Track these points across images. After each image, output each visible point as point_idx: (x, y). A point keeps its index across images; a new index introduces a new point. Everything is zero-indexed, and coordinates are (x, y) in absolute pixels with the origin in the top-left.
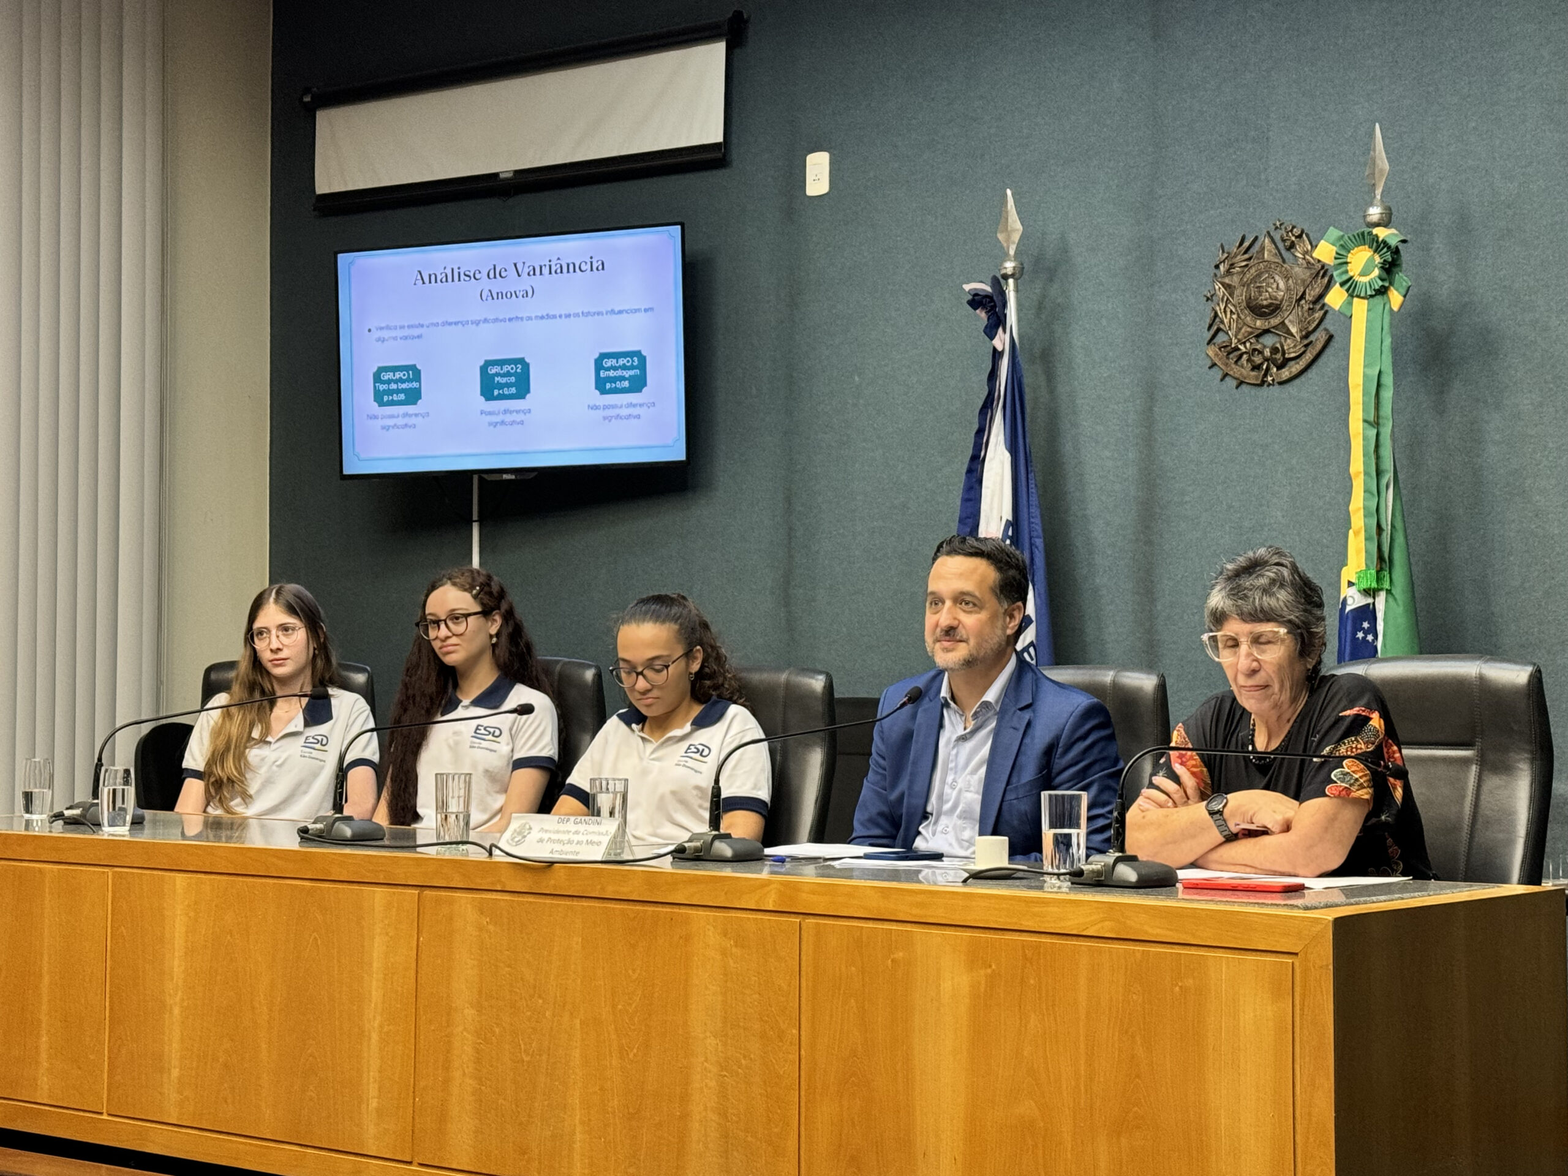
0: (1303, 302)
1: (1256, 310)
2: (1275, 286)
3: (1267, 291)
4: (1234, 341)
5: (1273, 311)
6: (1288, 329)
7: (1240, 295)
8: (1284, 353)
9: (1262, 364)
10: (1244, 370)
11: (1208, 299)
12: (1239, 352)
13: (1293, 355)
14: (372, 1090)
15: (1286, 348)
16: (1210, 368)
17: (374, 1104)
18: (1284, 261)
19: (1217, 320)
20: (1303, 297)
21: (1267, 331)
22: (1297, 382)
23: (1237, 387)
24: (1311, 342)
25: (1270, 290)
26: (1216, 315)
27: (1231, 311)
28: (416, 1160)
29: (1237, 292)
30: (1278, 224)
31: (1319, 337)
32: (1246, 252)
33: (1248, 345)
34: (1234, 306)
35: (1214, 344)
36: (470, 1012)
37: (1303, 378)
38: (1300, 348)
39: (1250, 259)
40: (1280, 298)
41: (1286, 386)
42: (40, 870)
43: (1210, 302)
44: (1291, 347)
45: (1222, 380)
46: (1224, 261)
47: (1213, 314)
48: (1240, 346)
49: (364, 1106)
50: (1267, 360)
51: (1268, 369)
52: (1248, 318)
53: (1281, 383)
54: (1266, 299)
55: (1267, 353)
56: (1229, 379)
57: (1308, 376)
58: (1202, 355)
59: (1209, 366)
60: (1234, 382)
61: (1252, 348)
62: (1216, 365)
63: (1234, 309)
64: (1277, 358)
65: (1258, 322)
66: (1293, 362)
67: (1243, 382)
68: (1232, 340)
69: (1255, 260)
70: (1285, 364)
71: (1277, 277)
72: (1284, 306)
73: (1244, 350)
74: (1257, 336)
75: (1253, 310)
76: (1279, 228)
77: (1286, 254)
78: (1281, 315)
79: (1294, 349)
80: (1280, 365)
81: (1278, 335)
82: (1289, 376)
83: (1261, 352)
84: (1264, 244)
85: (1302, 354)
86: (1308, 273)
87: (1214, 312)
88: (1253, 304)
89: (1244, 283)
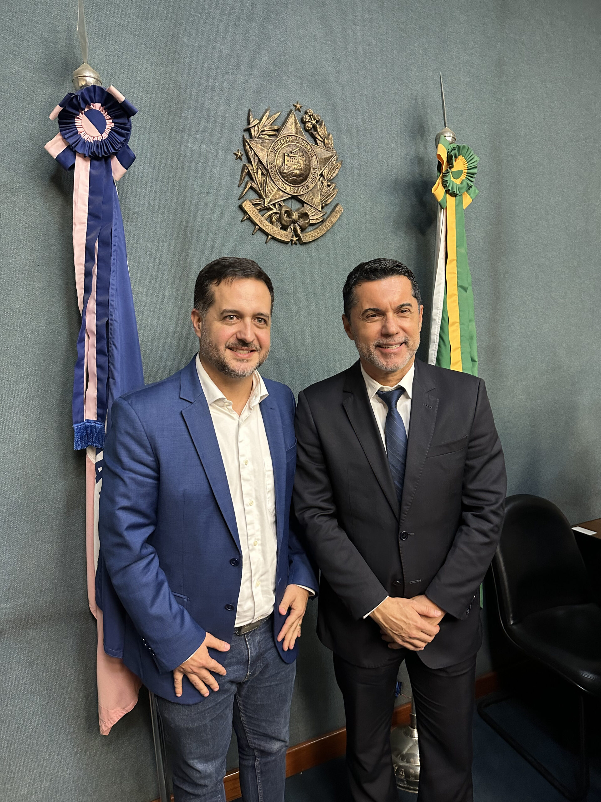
0: (322, 178)
1: (288, 177)
2: (304, 160)
3: (299, 162)
4: (267, 201)
5: (303, 181)
6: (312, 199)
8: (308, 219)
9: (290, 225)
10: (275, 230)
11: (238, 157)
12: (272, 212)
13: (314, 222)
15: (310, 214)
16: (242, 221)
18: (307, 140)
19: (249, 178)
20: (321, 175)
22: (315, 244)
23: (266, 242)
24: (328, 213)
25: (302, 162)
26: (248, 173)
27: (262, 173)
30: (298, 106)
31: (336, 211)
32: (272, 124)
33: (277, 206)
35: (247, 200)
38: (320, 217)
39: (278, 130)
40: (308, 171)
44: (314, 216)
46: (254, 126)
48: (271, 206)
50: (294, 222)
51: (295, 231)
52: (280, 182)
53: (303, 243)
54: (297, 169)
55: (295, 216)
56: (259, 234)
57: (323, 240)
58: (235, 209)
59: (240, 219)
60: (264, 237)
61: (284, 209)
62: (250, 219)
63: (266, 171)
64: (301, 222)
65: (288, 188)
66: (314, 227)
67: (274, 238)
68: (264, 199)
69: (284, 132)
70: (306, 228)
71: (304, 152)
72: (309, 179)
73: (275, 211)
74: (284, 201)
75: (283, 175)
76: (299, 110)
77: (306, 136)
78: (307, 186)
79: (316, 217)
80: (303, 229)
81: (302, 203)
82: (313, 239)
83: (289, 213)
84: (291, 120)
85: (322, 222)
86: (329, 154)
87: (246, 171)
88: (285, 171)
89: (275, 151)
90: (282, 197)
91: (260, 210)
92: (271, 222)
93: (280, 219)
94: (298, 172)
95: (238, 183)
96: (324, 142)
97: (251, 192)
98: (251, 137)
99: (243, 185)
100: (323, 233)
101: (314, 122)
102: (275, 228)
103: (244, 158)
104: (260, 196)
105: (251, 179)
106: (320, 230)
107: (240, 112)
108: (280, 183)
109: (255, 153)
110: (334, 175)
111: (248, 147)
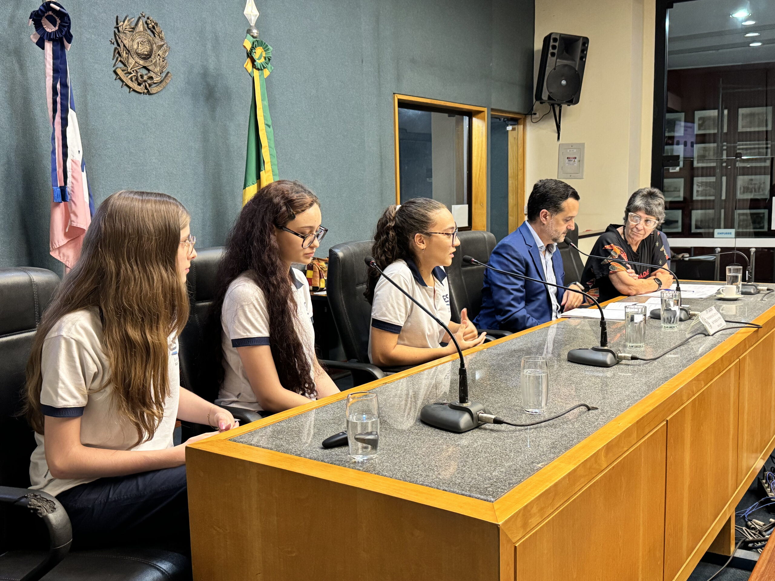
10: (134, 85)
12: (132, 75)
33: (135, 72)
39: (133, 28)
52: (137, 58)
56: (125, 87)
57: (161, 93)
59: (114, 78)
60: (128, 90)
61: (139, 74)
62: (120, 79)
63: (128, 52)
64: (149, 82)
65: (141, 61)
66: (156, 85)
68: (127, 67)
69: (137, 30)
70: (152, 85)
71: (149, 41)
72: (152, 57)
75: (138, 55)
76: (144, 17)
77: (149, 31)
78: (151, 61)
79: (157, 79)
80: (150, 85)
81: (149, 70)
84: (141, 23)
85: (161, 82)
87: (117, 51)
88: (139, 52)
89: (133, 40)
91: (126, 74)
93: (137, 79)
95: (112, 58)
96: (159, 36)
97: (120, 63)
98: (119, 31)
99: (115, 59)
100: (161, 89)
102: (134, 84)
103: (115, 43)
104: (125, 65)
105: (120, 55)
106: (160, 86)
107: (112, 17)
109: (122, 41)
110: (166, 55)
111: (118, 38)
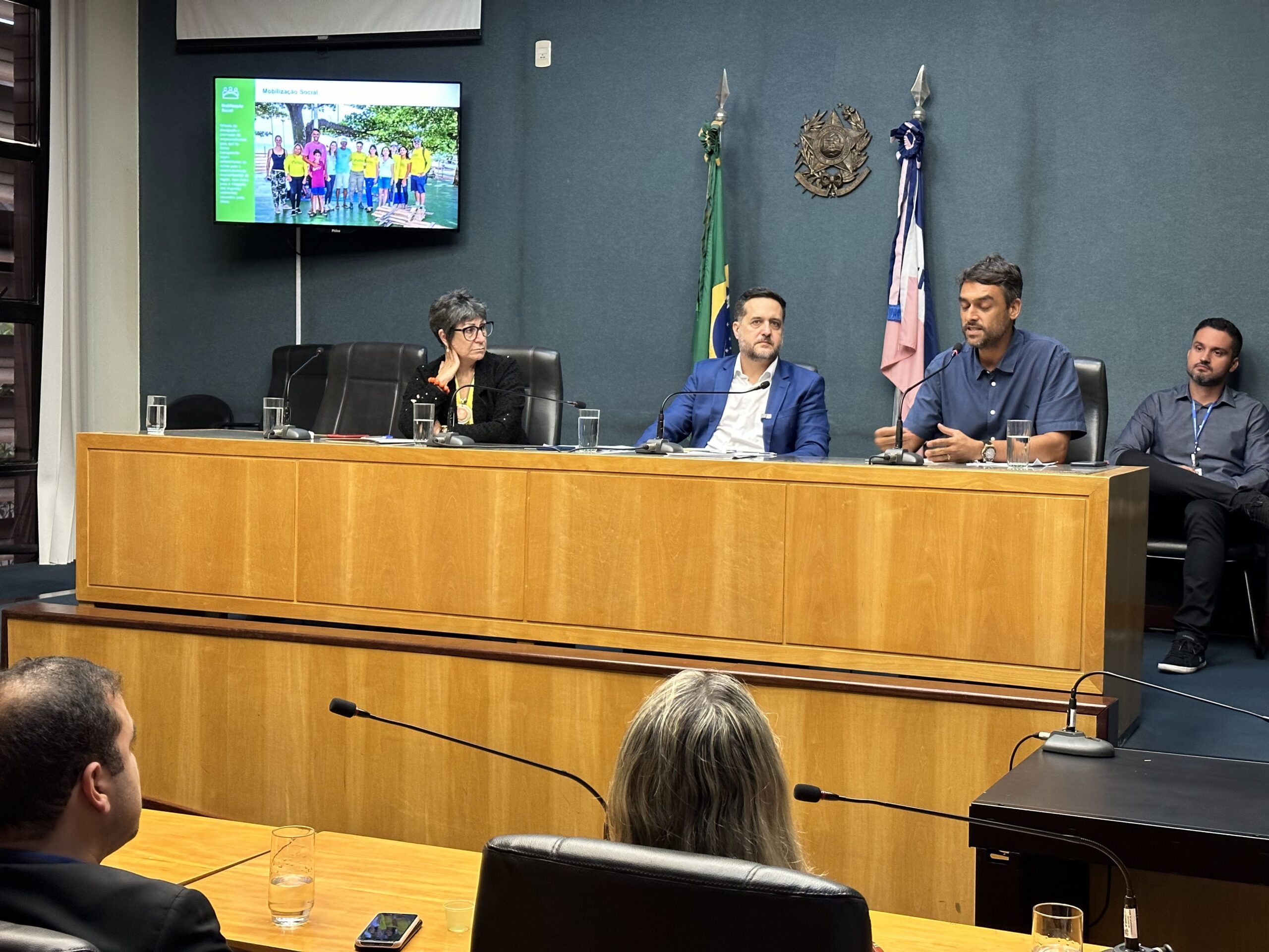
0: (854, 150)
1: (827, 154)
2: (838, 141)
3: (834, 143)
4: (812, 171)
5: (838, 155)
6: (845, 166)
7: (817, 144)
8: (842, 180)
9: (829, 185)
11: (796, 146)
13: (847, 181)
14: (495, 582)
15: (843, 176)
16: (796, 186)
17: (496, 589)
18: (843, 127)
19: (802, 158)
20: (854, 148)
21: (832, 166)
22: (849, 196)
23: (813, 198)
24: (858, 174)
25: (835, 142)
26: (801, 155)
27: (811, 153)
28: (525, 619)
29: (815, 143)
30: (840, 104)
31: (864, 172)
32: (820, 120)
34: (813, 151)
35: (800, 172)
36: (563, 538)
37: (852, 195)
38: (852, 177)
40: (841, 148)
41: (843, 199)
42: (242, 462)
43: (797, 148)
44: (847, 177)
45: (803, 193)
46: (807, 124)
47: (799, 154)
48: (816, 174)
49: (488, 591)
50: (832, 183)
51: (832, 187)
53: (839, 197)
54: (833, 148)
55: (832, 178)
58: (792, 178)
67: (816, 195)
73: (818, 176)
74: (826, 169)
82: (845, 193)
83: (828, 178)
86: (858, 134)
90: (823, 167)
92: (816, 185)
94: (832, 150)
101: (850, 114)
108: (821, 159)
